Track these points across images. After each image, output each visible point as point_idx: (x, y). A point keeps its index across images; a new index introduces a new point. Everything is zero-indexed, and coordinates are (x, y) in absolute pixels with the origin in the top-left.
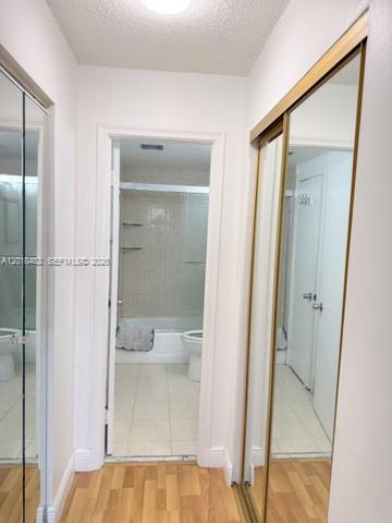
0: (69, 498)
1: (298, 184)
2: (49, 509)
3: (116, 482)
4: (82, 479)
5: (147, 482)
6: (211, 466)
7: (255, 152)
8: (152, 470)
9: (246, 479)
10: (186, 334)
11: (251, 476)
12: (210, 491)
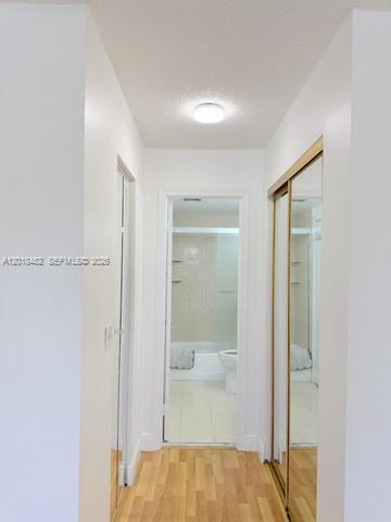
0: (139, 467)
1: (314, 223)
2: (129, 467)
3: (173, 457)
4: (146, 455)
5: (197, 459)
6: (248, 450)
7: (272, 204)
8: (200, 452)
9: (276, 458)
10: (222, 353)
11: (279, 456)
12: (247, 466)
